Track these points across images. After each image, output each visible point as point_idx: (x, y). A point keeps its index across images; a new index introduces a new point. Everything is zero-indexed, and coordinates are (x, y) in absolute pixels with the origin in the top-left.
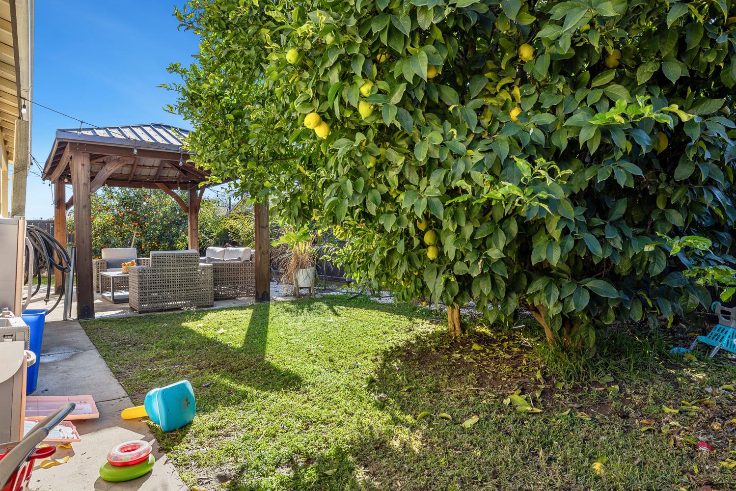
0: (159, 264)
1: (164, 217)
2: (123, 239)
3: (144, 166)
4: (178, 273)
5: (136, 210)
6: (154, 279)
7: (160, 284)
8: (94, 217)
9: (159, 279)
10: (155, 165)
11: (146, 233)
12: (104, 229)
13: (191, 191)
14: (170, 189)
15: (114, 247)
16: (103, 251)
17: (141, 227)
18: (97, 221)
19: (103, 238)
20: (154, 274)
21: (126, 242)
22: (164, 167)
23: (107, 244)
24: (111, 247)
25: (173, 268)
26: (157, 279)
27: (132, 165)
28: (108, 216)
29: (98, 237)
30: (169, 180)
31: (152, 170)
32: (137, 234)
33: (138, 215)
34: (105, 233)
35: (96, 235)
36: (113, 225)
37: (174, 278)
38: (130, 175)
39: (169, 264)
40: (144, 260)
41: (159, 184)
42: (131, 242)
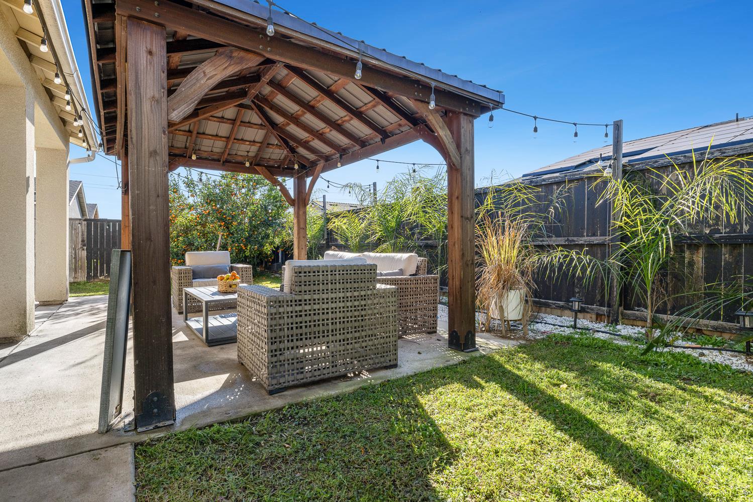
0: (307, 288)
1: (253, 217)
2: (206, 241)
3: (242, 140)
4: (342, 305)
5: (222, 207)
6: (299, 319)
7: (308, 330)
8: (176, 216)
9: (308, 318)
10: (257, 140)
11: (232, 234)
12: (187, 230)
13: (298, 178)
14: (273, 175)
15: (197, 249)
16: (187, 256)
17: (228, 228)
18: (180, 220)
19: (186, 239)
20: (298, 308)
21: (211, 244)
22: (268, 144)
23: (191, 246)
24: (194, 250)
25: (334, 295)
26: (304, 318)
27: (228, 138)
28: (192, 215)
29: (181, 238)
30: (271, 163)
31: (253, 147)
32: (223, 235)
33: (225, 214)
34: (188, 234)
35: (178, 236)
36: (196, 226)
37: (334, 316)
38: (223, 153)
39: (325, 287)
40: (242, 268)
41: (260, 168)
42: (216, 244)
